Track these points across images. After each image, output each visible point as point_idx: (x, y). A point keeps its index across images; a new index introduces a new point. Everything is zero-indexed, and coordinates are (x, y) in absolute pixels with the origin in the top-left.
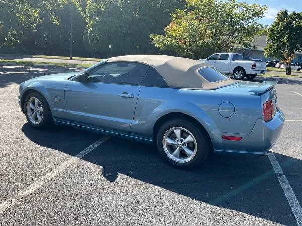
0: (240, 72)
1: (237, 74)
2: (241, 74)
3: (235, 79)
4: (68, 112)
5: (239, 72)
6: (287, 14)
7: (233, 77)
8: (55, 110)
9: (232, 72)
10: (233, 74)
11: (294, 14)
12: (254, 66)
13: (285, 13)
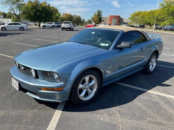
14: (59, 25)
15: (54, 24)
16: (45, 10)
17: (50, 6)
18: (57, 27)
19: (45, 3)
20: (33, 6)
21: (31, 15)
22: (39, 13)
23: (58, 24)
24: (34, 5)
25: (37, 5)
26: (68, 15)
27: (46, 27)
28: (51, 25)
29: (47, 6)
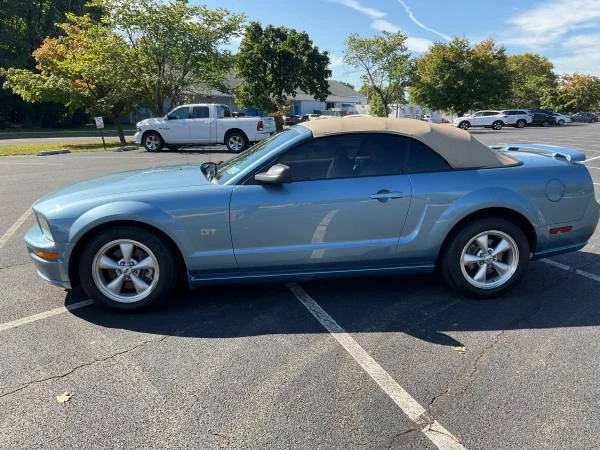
0: (238, 138)
1: (232, 143)
2: (239, 141)
3: (230, 151)
4: (238, 251)
5: (235, 139)
6: (261, 29)
7: (225, 148)
8: (196, 255)
9: (222, 140)
10: (226, 142)
11: (271, 29)
12: (260, 125)
13: (257, 28)
14: (524, 121)
15: (500, 116)
16: (484, 69)
17: (507, 53)
18: (516, 126)
19: (490, 46)
20: (445, 60)
21: (435, 90)
22: (461, 83)
23: (521, 116)
24: (450, 56)
25: (459, 56)
26: (582, 83)
27: (469, 125)
28: (490, 120)
29: (494, 57)
